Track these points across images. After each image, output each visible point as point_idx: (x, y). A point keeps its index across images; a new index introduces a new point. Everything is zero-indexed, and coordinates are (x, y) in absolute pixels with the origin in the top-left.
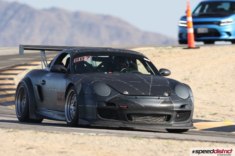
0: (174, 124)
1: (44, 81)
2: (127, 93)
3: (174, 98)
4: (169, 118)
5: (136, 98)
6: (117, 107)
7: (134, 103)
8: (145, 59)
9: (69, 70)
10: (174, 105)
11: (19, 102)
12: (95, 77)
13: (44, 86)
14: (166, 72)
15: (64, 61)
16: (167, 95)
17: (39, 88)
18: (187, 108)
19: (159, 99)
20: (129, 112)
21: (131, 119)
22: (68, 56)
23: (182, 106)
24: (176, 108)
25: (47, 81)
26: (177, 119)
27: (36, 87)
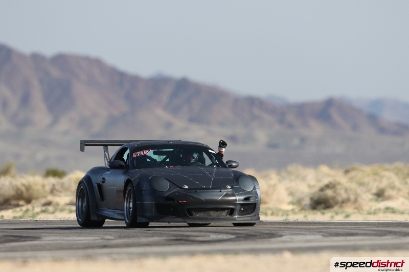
0: (238, 218)
1: (103, 179)
2: (186, 187)
3: (237, 190)
4: (232, 212)
5: (196, 192)
6: (176, 202)
7: (194, 197)
8: (210, 151)
9: (128, 165)
10: (237, 198)
12: (154, 172)
13: (103, 184)
14: (234, 164)
15: (125, 157)
16: (230, 187)
17: (100, 186)
18: (252, 201)
19: (220, 191)
20: (189, 207)
21: (191, 215)
22: (128, 151)
23: (246, 199)
24: (239, 200)
25: (107, 178)
26: (242, 213)
27: (96, 185)
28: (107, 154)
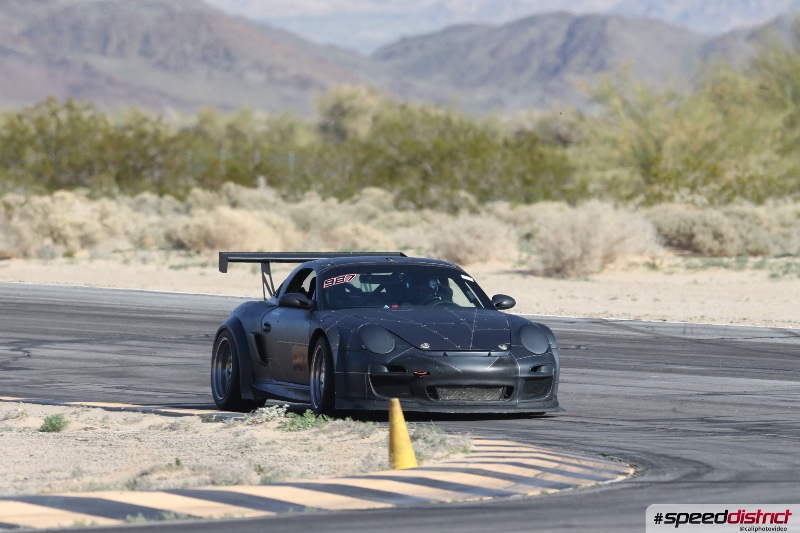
0: (519, 404)
1: (266, 325)
2: (426, 346)
3: (518, 352)
4: (509, 392)
5: (445, 355)
6: (408, 374)
7: (439, 365)
8: (463, 277)
9: (315, 302)
10: (520, 367)
11: (220, 365)
12: (366, 316)
13: (267, 335)
14: (505, 303)
15: (306, 285)
16: (504, 348)
17: (259, 338)
18: (543, 372)
19: (489, 355)
20: (431, 383)
21: (436, 397)
22: (313, 275)
23: (535, 369)
24: (523, 372)
25: (273, 325)
26: (527, 395)
27: (252, 336)
28: (267, 277)
